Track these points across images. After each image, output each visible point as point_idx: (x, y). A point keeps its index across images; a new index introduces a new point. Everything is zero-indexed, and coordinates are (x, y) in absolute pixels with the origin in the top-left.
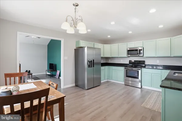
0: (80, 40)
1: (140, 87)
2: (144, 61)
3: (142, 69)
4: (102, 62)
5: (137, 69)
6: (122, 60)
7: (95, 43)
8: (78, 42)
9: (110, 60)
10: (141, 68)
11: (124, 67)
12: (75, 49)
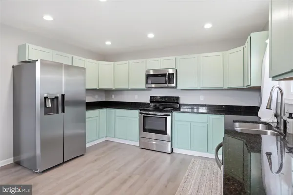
0: (27, 45)
1: (170, 151)
2: (178, 98)
3: (174, 113)
4: (90, 99)
5: (163, 114)
6: (136, 97)
7: (75, 57)
8: (22, 49)
9: (113, 96)
10: (172, 112)
11: (139, 111)
12: (13, 67)
